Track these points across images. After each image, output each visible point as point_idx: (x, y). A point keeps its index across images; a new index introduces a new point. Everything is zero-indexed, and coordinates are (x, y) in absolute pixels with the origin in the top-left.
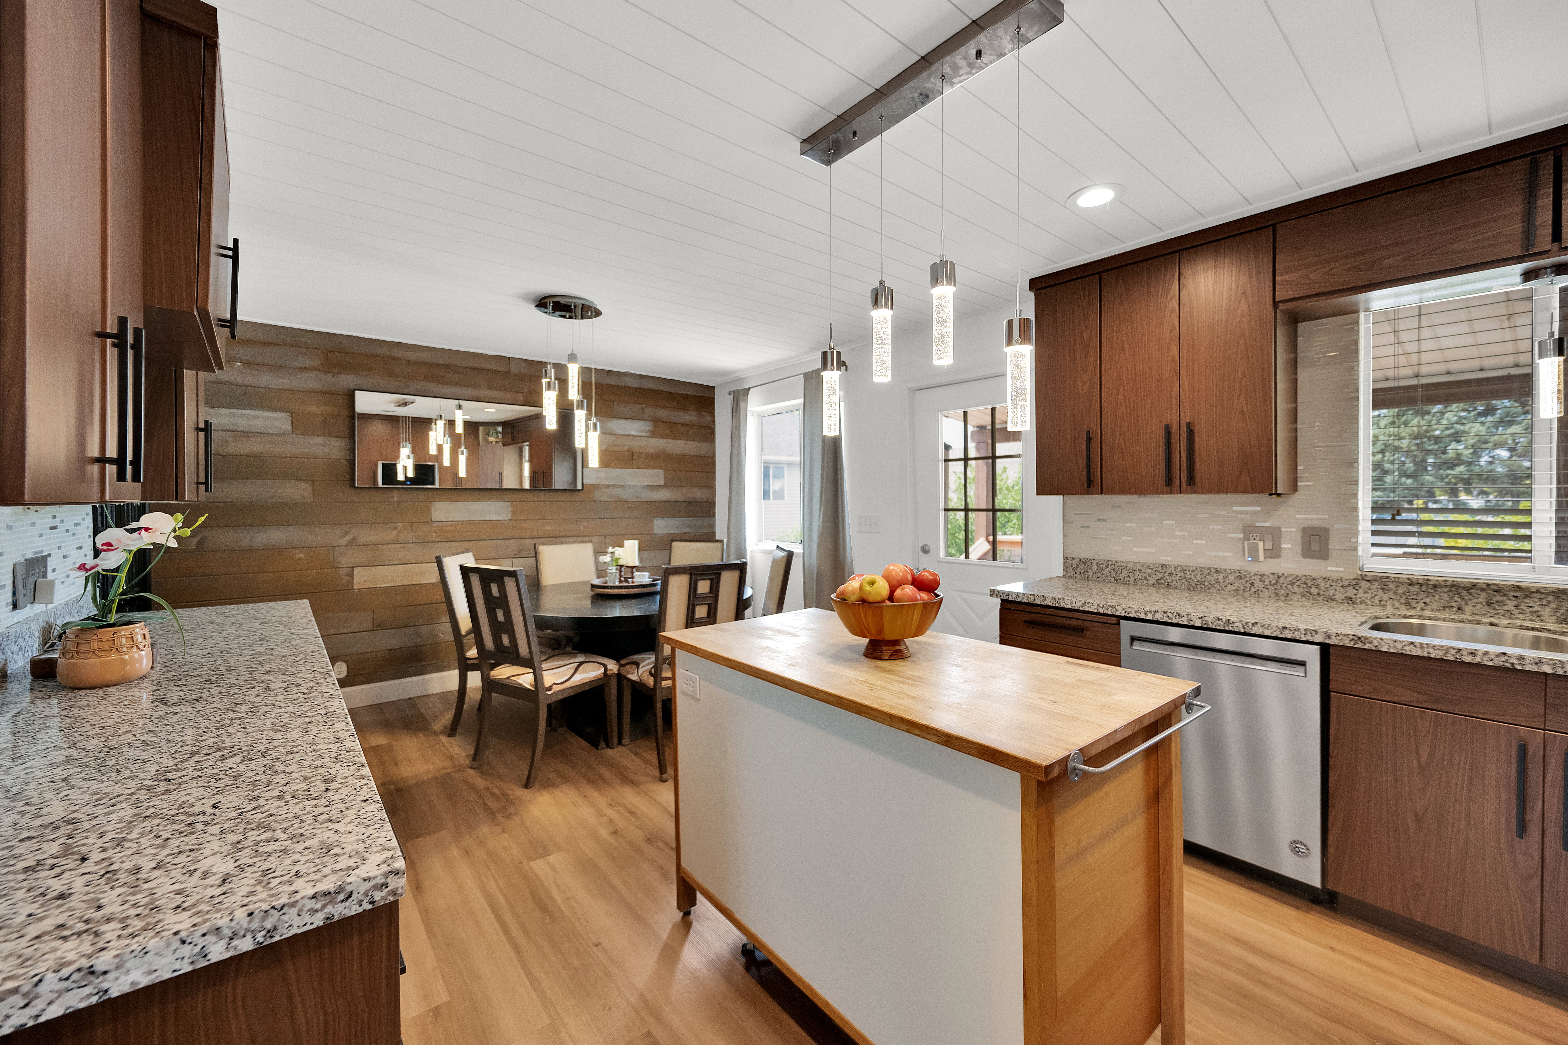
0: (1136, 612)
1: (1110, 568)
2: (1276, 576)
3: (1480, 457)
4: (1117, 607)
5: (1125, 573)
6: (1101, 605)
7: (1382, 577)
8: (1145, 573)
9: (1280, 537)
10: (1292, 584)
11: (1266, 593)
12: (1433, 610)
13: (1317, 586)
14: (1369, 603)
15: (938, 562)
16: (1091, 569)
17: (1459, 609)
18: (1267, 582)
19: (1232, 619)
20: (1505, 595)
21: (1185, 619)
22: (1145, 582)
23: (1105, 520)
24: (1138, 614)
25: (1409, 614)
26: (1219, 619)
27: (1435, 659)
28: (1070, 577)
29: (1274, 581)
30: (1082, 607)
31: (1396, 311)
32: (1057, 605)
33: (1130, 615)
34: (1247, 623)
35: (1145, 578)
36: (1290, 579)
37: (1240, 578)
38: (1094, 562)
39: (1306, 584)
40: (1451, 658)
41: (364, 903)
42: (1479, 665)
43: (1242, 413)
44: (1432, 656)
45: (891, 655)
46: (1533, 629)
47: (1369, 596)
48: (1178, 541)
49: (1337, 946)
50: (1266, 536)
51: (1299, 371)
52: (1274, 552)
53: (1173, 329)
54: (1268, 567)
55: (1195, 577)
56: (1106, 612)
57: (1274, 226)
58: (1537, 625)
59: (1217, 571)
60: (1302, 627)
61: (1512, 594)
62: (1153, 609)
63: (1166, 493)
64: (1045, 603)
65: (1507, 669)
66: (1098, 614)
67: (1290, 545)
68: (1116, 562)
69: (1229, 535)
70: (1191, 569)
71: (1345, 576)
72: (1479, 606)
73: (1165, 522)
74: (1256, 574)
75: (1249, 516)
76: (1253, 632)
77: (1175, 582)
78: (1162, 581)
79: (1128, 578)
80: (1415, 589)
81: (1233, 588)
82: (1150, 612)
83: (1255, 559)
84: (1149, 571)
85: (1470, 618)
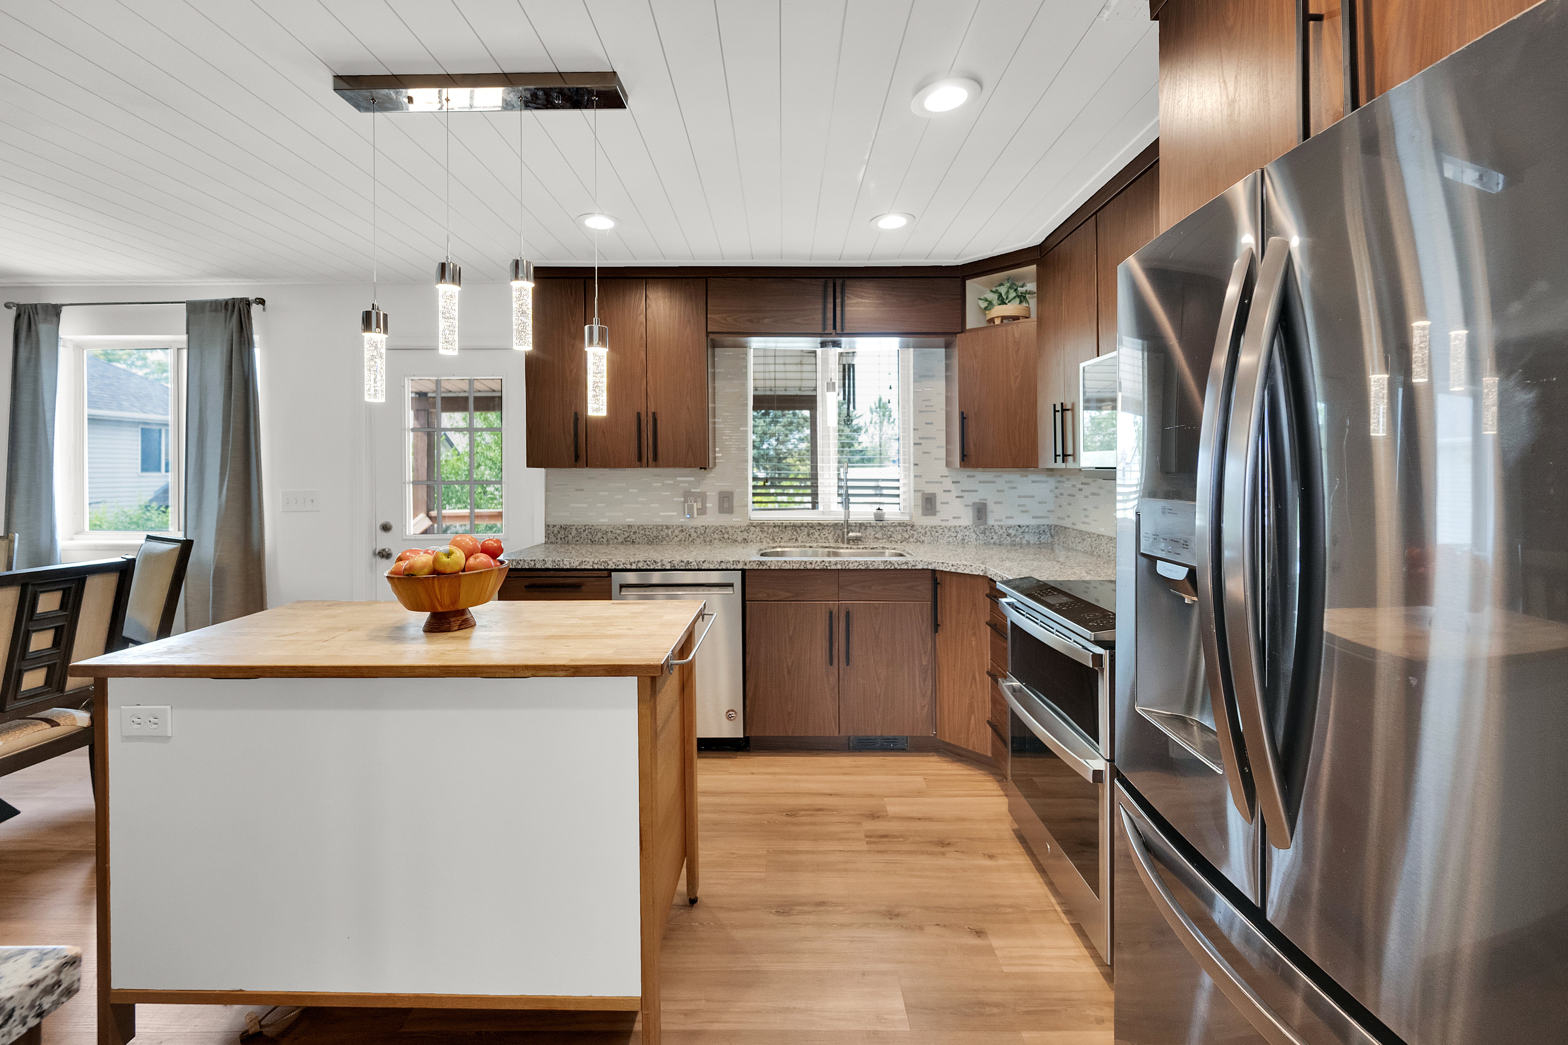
0: (623, 564)
1: (586, 533)
2: (704, 528)
3: (763, 444)
4: (609, 562)
5: (600, 535)
6: (596, 562)
7: (761, 523)
8: (615, 533)
9: (706, 499)
10: (714, 533)
11: (699, 541)
12: (785, 542)
13: (728, 533)
14: (755, 541)
15: (403, 540)
16: (571, 534)
17: (796, 540)
18: (699, 533)
19: (690, 560)
20: (815, 529)
21: (659, 564)
22: (616, 541)
23: (583, 490)
24: (625, 565)
25: (775, 546)
26: (682, 562)
27: (796, 569)
28: (552, 543)
29: (703, 532)
30: (579, 566)
31: (765, 350)
32: (557, 567)
33: (620, 567)
34: (699, 562)
35: (616, 537)
36: (712, 529)
37: (682, 531)
38: (574, 527)
39: (721, 531)
40: (802, 568)
41: (29, 1019)
42: (814, 570)
43: (688, 408)
44: (794, 568)
45: (459, 625)
46: (826, 547)
47: (754, 536)
48: (640, 506)
49: (754, 770)
50: (698, 499)
51: (716, 382)
52: (702, 511)
53: (642, 338)
54: (699, 521)
55: (652, 533)
56: (600, 567)
57: (706, 278)
58: (827, 545)
59: (667, 528)
60: (731, 560)
61: (817, 528)
62: (637, 560)
63: (637, 467)
64: (546, 566)
65: (825, 569)
66: (594, 570)
67: (712, 505)
68: (592, 526)
69: (675, 499)
70: (649, 527)
71: (742, 525)
72: (804, 537)
73: (630, 490)
74: (692, 528)
75: (687, 485)
76: (703, 568)
77: (638, 539)
78: (629, 539)
79: (602, 539)
80: (776, 529)
81: (678, 539)
82: (634, 563)
83: (692, 516)
84: (618, 531)
85: (801, 544)
